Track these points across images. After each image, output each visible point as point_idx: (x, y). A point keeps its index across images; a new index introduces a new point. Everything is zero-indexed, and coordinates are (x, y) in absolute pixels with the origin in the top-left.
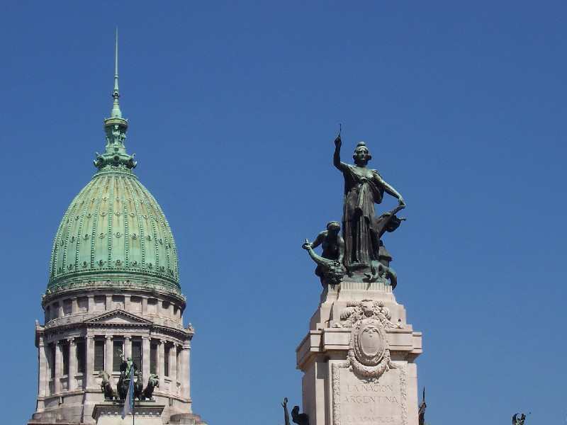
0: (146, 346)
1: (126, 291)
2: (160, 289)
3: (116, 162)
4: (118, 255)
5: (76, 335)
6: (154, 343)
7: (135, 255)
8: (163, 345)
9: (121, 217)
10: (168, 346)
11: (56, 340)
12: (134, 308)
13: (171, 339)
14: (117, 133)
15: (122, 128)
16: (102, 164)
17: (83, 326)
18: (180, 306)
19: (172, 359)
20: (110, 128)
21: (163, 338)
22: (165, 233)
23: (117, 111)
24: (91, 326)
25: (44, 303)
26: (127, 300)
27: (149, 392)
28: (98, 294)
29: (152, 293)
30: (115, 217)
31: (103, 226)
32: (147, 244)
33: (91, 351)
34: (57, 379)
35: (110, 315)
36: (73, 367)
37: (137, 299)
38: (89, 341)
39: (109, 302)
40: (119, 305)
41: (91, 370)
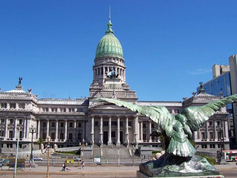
0: (116, 69)
1: (112, 57)
2: (119, 57)
3: (110, 32)
4: (110, 50)
5: (101, 66)
6: (118, 69)
8: (120, 69)
9: (111, 42)
10: (121, 69)
11: (97, 68)
12: (113, 61)
13: (122, 68)
14: (110, 26)
16: (107, 32)
18: (123, 61)
19: (122, 72)
20: (108, 25)
21: (120, 68)
23: (110, 22)
24: (104, 65)
25: (95, 60)
26: (112, 59)
27: (117, 77)
28: (106, 58)
29: (117, 58)
30: (109, 42)
32: (116, 48)
33: (104, 70)
34: (97, 76)
35: (108, 62)
36: (100, 74)
37: (114, 59)
38: (104, 68)
39: (108, 60)
40: (110, 61)
41: (104, 74)
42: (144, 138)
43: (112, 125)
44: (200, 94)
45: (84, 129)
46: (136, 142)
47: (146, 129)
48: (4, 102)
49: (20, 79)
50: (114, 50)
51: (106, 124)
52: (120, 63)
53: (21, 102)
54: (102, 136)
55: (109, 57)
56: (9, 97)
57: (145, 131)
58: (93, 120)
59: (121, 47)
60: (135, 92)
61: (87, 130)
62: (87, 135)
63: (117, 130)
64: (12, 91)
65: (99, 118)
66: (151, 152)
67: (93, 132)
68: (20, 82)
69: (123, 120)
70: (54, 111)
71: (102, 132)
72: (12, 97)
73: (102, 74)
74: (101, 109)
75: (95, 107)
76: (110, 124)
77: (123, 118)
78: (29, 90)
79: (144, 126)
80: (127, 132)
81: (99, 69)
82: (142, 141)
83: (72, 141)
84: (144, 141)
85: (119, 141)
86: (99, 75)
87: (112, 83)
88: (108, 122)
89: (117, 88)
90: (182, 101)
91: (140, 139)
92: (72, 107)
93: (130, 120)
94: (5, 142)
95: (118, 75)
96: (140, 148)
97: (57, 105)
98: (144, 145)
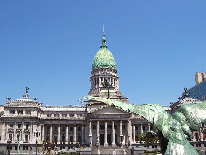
0: (110, 79)
1: (106, 68)
2: (113, 68)
3: (104, 47)
4: (105, 62)
5: (97, 77)
6: (112, 79)
7: (108, 62)
9: (105, 56)
10: (115, 79)
11: (93, 78)
12: (108, 72)
15: (105, 41)
16: (101, 47)
17: (98, 75)
18: (116, 72)
19: (115, 81)
20: (103, 41)
21: (114, 78)
22: (113, 59)
23: (104, 38)
24: (100, 75)
25: (91, 72)
27: (111, 85)
28: (101, 69)
29: (111, 69)
30: (104, 56)
31: (102, 57)
32: (110, 60)
33: (100, 80)
34: (94, 86)
35: (104, 73)
36: (97, 83)
37: (108, 70)
38: (100, 78)
39: (103, 71)
40: (105, 71)
41: (100, 84)
42: (137, 140)
43: (107, 128)
44: (185, 99)
45: (83, 132)
46: (129, 143)
47: (138, 131)
48: (12, 109)
49: (27, 89)
50: (109, 62)
51: (102, 127)
52: (113, 74)
53: (28, 109)
54: (99, 138)
55: (104, 68)
56: (17, 105)
57: (137, 133)
58: (91, 124)
59: (114, 59)
60: (127, 98)
61: (85, 133)
62: (85, 138)
63: (112, 133)
64: (19, 100)
65: (96, 122)
66: (144, 152)
67: (91, 134)
68: (27, 92)
69: (117, 124)
70: (57, 117)
71: (98, 135)
72: (20, 105)
73: (98, 83)
74: (98, 115)
75: (93, 112)
76: (106, 127)
77: (117, 122)
78: (35, 98)
79: (136, 129)
80: (122, 135)
81: (95, 79)
82: (134, 142)
83: (73, 143)
84: (136, 142)
85: (114, 143)
86: (95, 84)
87: (107, 91)
88: (104, 126)
89: (111, 96)
90: (170, 105)
91: (133, 140)
92: (72, 113)
93: (124, 124)
94: (13, 145)
95: (112, 84)
96: (133, 148)
97: (59, 111)
98: (137, 145)
